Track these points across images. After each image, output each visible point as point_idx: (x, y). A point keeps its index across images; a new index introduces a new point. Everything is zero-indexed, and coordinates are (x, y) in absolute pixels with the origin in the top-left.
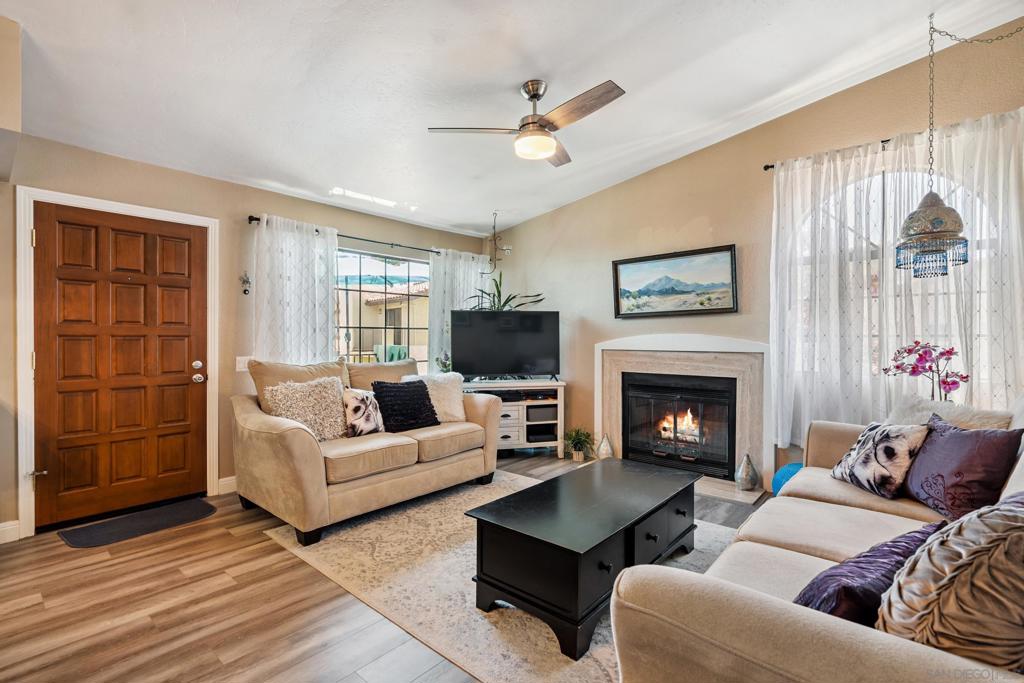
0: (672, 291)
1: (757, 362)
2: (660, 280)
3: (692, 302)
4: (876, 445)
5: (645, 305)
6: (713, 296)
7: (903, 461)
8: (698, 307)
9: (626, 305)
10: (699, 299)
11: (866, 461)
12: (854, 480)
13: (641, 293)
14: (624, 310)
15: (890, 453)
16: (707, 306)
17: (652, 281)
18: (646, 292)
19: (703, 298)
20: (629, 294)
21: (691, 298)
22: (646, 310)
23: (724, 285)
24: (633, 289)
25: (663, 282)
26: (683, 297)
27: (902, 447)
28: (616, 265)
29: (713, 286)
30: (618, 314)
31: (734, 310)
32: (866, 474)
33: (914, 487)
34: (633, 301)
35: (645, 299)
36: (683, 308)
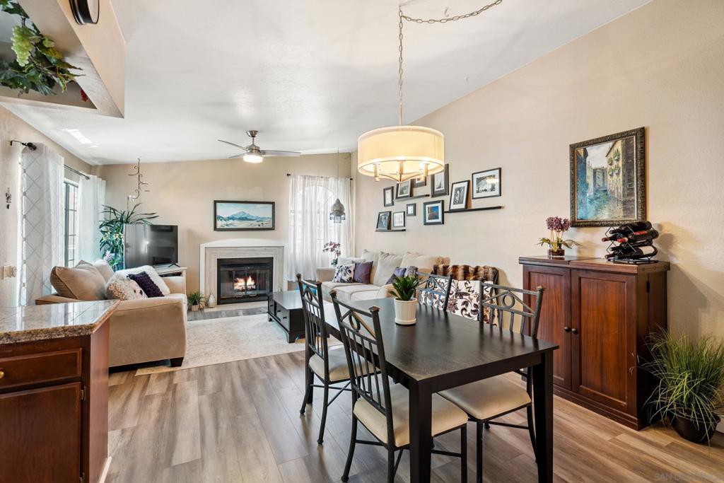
0: (246, 219)
1: (281, 250)
2: (240, 213)
3: (255, 224)
4: (346, 270)
5: (231, 224)
6: (264, 223)
7: (353, 273)
8: (257, 227)
9: (220, 224)
10: (258, 223)
11: (345, 275)
12: (342, 281)
13: (229, 219)
14: (218, 227)
15: (350, 271)
16: (261, 227)
17: (235, 213)
18: (232, 218)
19: (260, 223)
20: (221, 219)
21: (255, 222)
22: (231, 227)
23: (268, 218)
24: (225, 216)
25: (241, 214)
26: (251, 222)
27: (352, 270)
28: (215, 202)
29: (264, 218)
30: (215, 229)
31: (273, 229)
32: (345, 278)
33: (356, 279)
34: (224, 222)
35: (231, 221)
36: (250, 227)
